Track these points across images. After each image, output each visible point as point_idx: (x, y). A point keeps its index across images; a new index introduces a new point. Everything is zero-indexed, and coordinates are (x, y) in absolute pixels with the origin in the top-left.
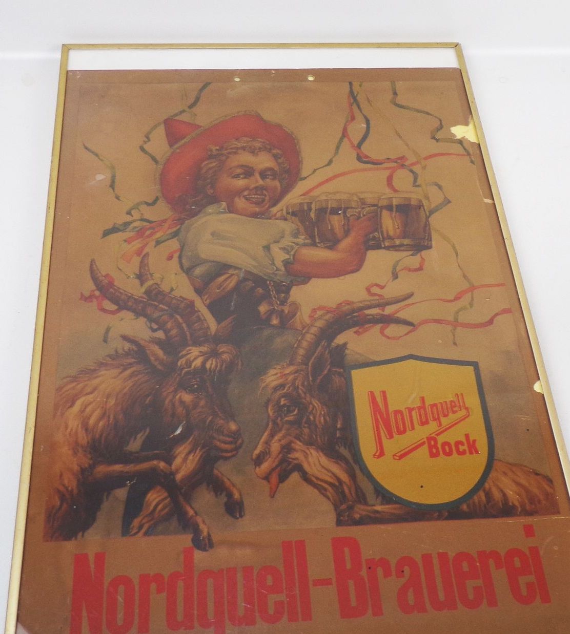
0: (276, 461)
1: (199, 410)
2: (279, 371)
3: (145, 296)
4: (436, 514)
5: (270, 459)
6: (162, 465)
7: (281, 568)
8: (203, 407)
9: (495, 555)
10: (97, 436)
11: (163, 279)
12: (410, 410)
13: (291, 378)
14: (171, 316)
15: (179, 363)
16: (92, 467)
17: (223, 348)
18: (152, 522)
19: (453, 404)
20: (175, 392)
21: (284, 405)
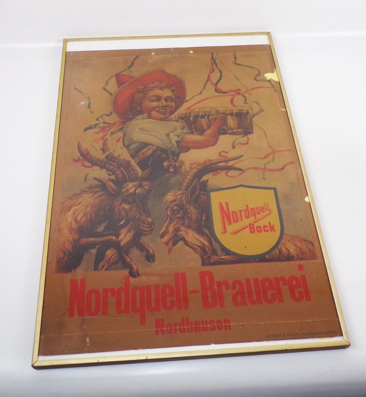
0: (172, 235)
1: (133, 212)
2: (173, 193)
3: (105, 159)
4: (253, 260)
5: (168, 235)
6: (114, 238)
7: (173, 285)
8: (134, 211)
9: (283, 279)
10: (81, 225)
11: (115, 150)
12: (240, 211)
13: (179, 197)
14: (119, 168)
15: (123, 191)
16: (79, 239)
17: (144, 183)
18: (109, 264)
19: (263, 208)
20: (121, 204)
21: (176, 210)
